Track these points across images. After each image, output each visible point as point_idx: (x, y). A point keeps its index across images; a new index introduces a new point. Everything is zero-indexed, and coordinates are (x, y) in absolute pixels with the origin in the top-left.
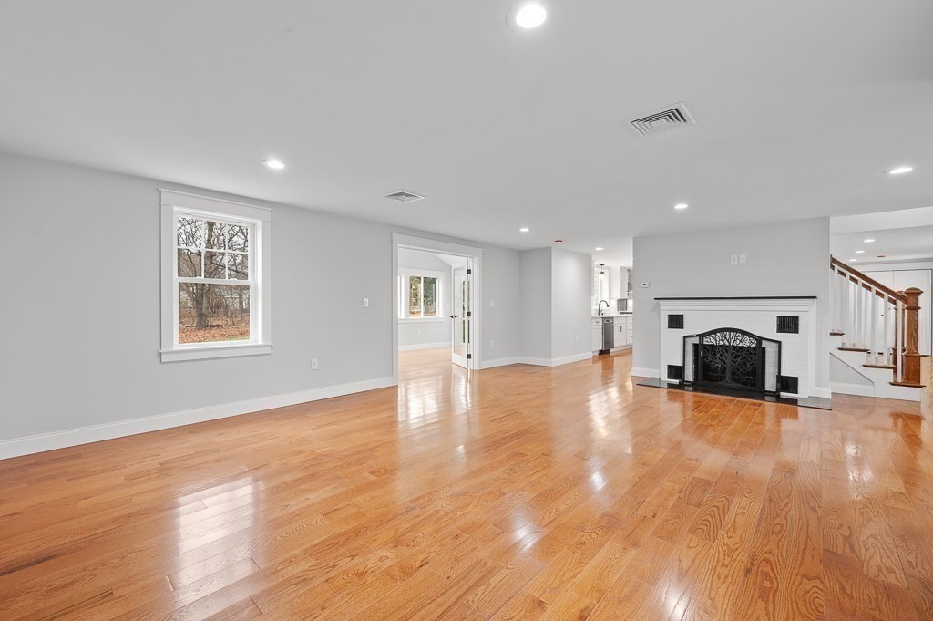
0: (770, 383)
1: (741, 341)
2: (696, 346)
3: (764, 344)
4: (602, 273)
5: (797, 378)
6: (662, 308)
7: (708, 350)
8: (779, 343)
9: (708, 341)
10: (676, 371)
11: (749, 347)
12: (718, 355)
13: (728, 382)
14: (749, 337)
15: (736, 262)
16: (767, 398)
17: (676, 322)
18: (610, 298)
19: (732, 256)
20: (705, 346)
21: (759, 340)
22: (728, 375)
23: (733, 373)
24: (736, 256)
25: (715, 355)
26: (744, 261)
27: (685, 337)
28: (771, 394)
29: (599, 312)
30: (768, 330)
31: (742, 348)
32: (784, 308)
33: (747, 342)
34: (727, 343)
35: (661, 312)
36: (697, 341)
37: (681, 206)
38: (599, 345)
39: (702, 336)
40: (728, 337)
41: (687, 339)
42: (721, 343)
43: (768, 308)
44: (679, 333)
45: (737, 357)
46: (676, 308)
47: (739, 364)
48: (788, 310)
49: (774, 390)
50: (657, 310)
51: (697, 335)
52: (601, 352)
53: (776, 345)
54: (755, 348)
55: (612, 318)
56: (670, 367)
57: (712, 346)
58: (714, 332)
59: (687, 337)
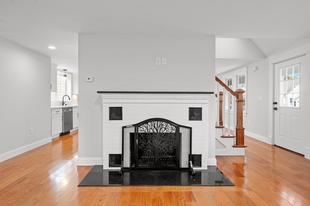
0: (184, 162)
1: (165, 129)
2: (132, 135)
3: (181, 130)
4: (65, 76)
5: (201, 155)
6: (104, 101)
7: (142, 138)
8: (190, 129)
9: (142, 130)
10: (116, 159)
11: (171, 133)
12: (149, 142)
14: (171, 125)
15: (160, 64)
17: (116, 114)
18: (72, 94)
19: (157, 59)
20: (139, 135)
21: (178, 127)
23: (160, 156)
24: (160, 59)
25: (147, 141)
26: (165, 63)
27: (124, 128)
28: (184, 170)
29: (63, 104)
30: (182, 119)
31: (166, 134)
32: (193, 101)
33: (170, 129)
34: (155, 131)
35: (104, 105)
36: (132, 130)
38: (60, 130)
39: (137, 126)
40: (156, 126)
41: (125, 129)
42: (151, 131)
43: (184, 101)
44: (118, 124)
45: (163, 142)
46: (115, 101)
47: (164, 148)
48: (195, 102)
49: (187, 167)
50: (100, 103)
51: (134, 125)
52: (62, 135)
53: (188, 130)
54: (175, 134)
55: (71, 108)
56: (111, 156)
57: (145, 134)
58: (146, 122)
59: (125, 127)
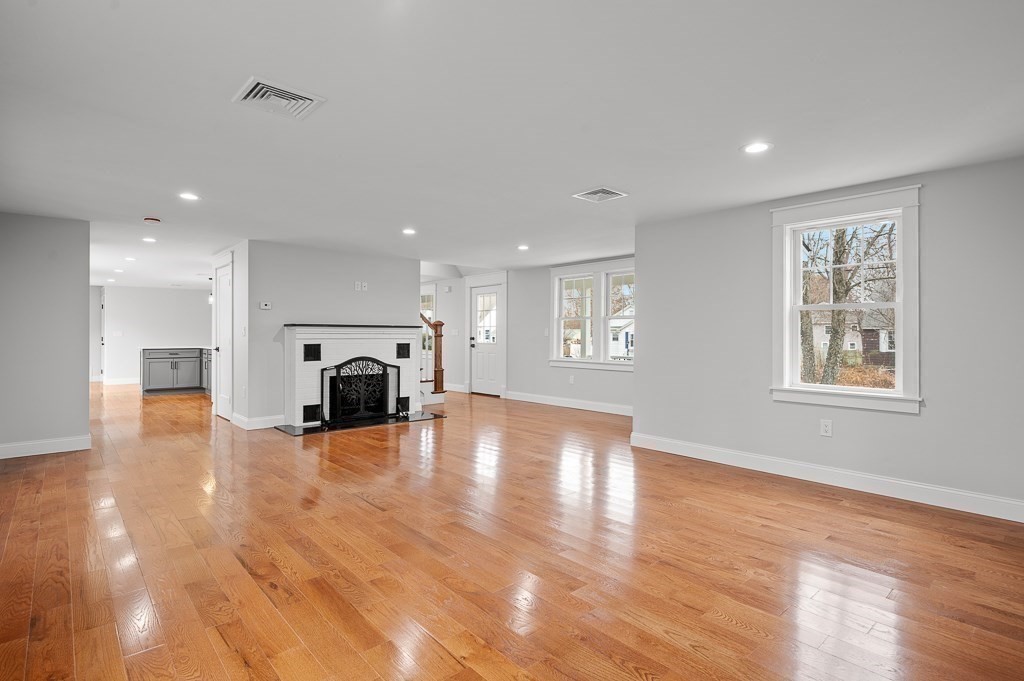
0: (392, 408)
1: (371, 369)
2: (333, 379)
3: (389, 370)
6: (296, 336)
7: (344, 382)
8: (398, 368)
9: (345, 372)
10: (311, 412)
11: (377, 375)
12: (353, 386)
13: (363, 413)
14: (378, 364)
15: (360, 289)
16: (390, 421)
17: (312, 352)
19: (356, 283)
20: (342, 378)
21: (385, 366)
22: (362, 407)
23: (366, 403)
24: (360, 283)
25: (351, 386)
26: (366, 289)
27: (323, 370)
28: (393, 416)
30: (389, 356)
31: (372, 376)
32: (400, 336)
33: (377, 370)
34: (360, 373)
35: (296, 342)
36: (333, 373)
37: (409, 232)
39: (339, 368)
40: (361, 366)
41: (325, 373)
42: (356, 373)
43: (392, 336)
44: (316, 366)
45: (369, 385)
46: (312, 337)
47: (370, 393)
48: (403, 337)
49: (394, 412)
51: (336, 367)
53: (396, 370)
54: (382, 375)
56: (306, 408)
57: (349, 376)
58: (349, 362)
59: (325, 369)
